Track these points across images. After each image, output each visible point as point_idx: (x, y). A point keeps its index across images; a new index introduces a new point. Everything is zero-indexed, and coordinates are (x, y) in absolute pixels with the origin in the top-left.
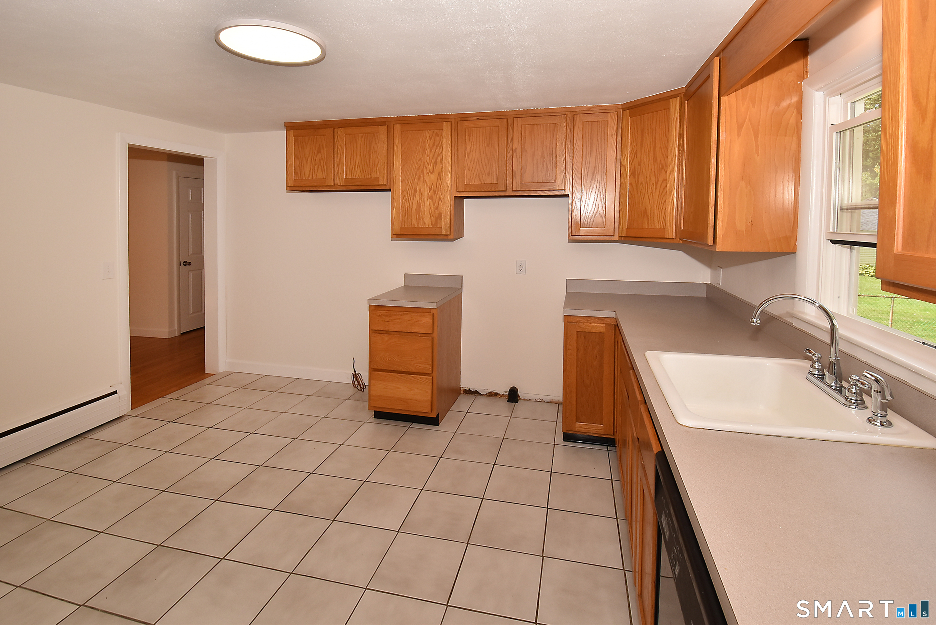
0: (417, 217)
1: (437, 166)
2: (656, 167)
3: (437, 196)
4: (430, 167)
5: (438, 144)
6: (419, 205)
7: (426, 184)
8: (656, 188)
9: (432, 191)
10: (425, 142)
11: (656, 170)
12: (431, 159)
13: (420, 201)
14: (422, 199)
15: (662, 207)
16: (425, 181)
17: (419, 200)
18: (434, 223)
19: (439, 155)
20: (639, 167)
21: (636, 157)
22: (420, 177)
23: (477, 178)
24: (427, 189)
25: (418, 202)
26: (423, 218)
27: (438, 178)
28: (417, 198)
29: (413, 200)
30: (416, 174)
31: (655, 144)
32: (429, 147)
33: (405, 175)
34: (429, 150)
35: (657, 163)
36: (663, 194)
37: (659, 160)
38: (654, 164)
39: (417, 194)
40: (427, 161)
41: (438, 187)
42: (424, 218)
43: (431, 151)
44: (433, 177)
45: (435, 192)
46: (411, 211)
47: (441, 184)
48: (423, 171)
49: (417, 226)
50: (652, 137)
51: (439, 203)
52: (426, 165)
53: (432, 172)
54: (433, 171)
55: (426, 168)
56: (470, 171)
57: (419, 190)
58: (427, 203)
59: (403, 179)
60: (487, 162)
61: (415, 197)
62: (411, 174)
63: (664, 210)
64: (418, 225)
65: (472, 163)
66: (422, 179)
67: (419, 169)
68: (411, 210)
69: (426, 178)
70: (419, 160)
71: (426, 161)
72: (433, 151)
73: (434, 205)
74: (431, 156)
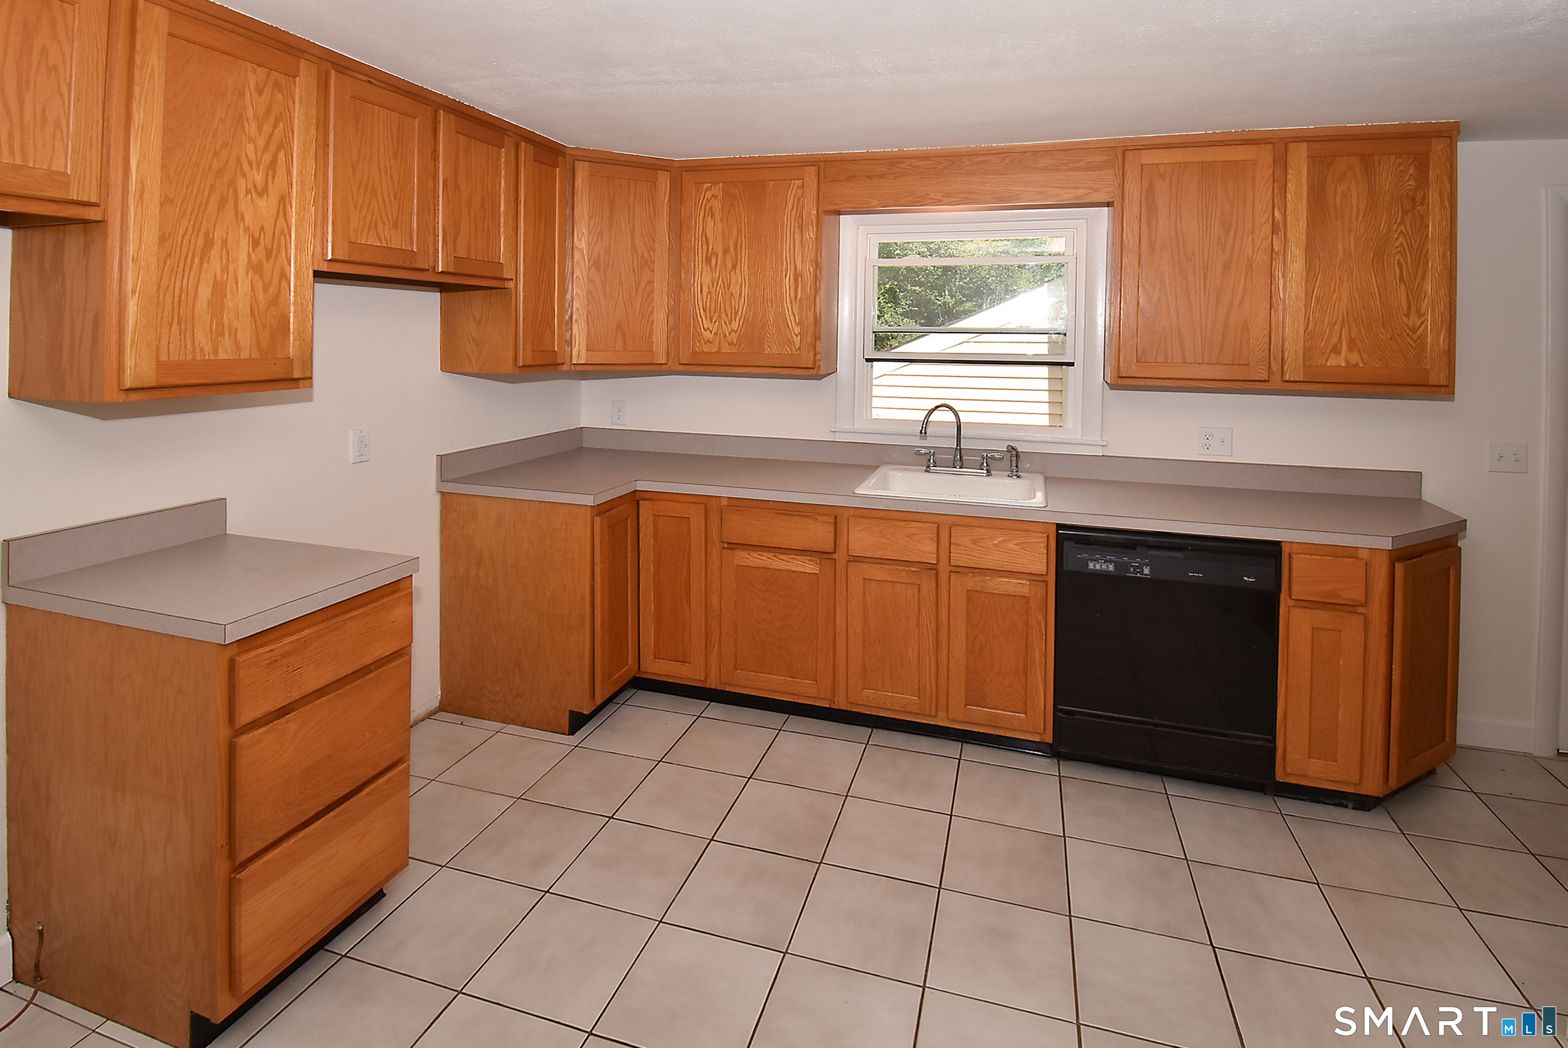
0: (214, 327)
1: (276, 177)
2: (635, 261)
3: (274, 265)
4: (259, 178)
5: (281, 114)
6: (219, 289)
7: (242, 224)
8: (637, 293)
9: (261, 249)
10: (241, 95)
11: (635, 266)
12: (259, 155)
13: (222, 276)
14: (231, 272)
15: (646, 320)
16: (239, 217)
17: (219, 271)
18: (264, 345)
19: (281, 146)
20: (607, 256)
21: (602, 240)
22: (223, 201)
23: (373, 229)
24: (245, 241)
25: (215, 277)
26: (233, 331)
27: (278, 212)
28: (215, 264)
29: (201, 270)
30: (212, 188)
31: (634, 227)
32: (256, 117)
33: (174, 185)
34: (254, 125)
35: (637, 255)
36: (648, 302)
37: (640, 252)
38: (632, 256)
39: (215, 251)
40: (247, 157)
41: (279, 240)
42: (236, 330)
43: (260, 129)
44: (266, 206)
45: (269, 253)
46: (194, 307)
47: (286, 230)
48: (232, 183)
49: (212, 357)
50: (629, 217)
51: (282, 285)
52: (246, 166)
53: (263, 192)
54: (266, 189)
55: (244, 175)
56: (358, 208)
57: (222, 240)
58: (244, 286)
59: (166, 196)
60: (392, 194)
61: (208, 262)
62: (196, 186)
63: (649, 325)
64: (216, 352)
65: (362, 189)
66: (230, 205)
67: (220, 172)
68: (194, 302)
69: (242, 206)
70: (224, 145)
71: (244, 153)
72: (267, 128)
73: (266, 289)
74: (261, 142)
